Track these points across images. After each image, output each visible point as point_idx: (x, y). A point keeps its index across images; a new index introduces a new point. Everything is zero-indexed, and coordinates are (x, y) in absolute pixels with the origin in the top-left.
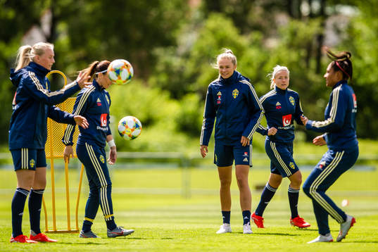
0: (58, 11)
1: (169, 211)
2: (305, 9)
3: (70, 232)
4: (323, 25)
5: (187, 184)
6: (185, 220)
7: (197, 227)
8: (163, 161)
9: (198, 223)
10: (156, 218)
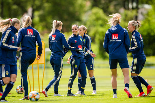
0: (35, 7)
2: (130, 6)
4: (137, 12)
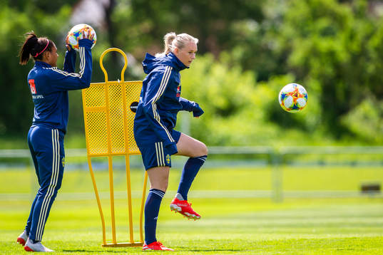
1: (255, 218)
3: (133, 245)
5: (277, 185)
6: (275, 229)
7: (288, 237)
8: (249, 157)
9: (290, 233)
10: (239, 227)
